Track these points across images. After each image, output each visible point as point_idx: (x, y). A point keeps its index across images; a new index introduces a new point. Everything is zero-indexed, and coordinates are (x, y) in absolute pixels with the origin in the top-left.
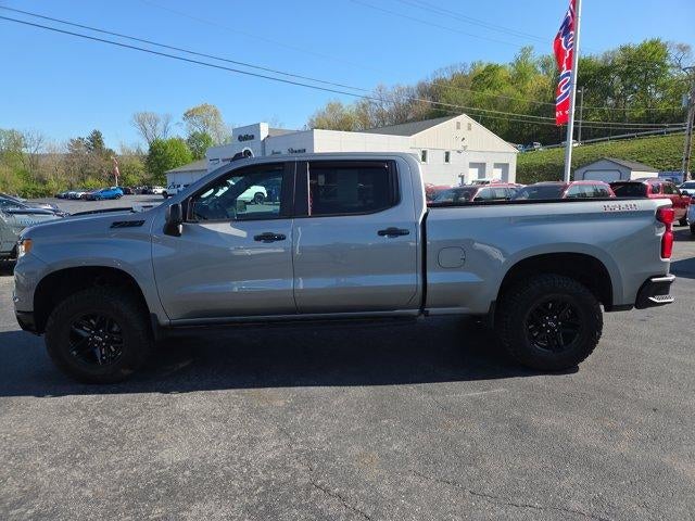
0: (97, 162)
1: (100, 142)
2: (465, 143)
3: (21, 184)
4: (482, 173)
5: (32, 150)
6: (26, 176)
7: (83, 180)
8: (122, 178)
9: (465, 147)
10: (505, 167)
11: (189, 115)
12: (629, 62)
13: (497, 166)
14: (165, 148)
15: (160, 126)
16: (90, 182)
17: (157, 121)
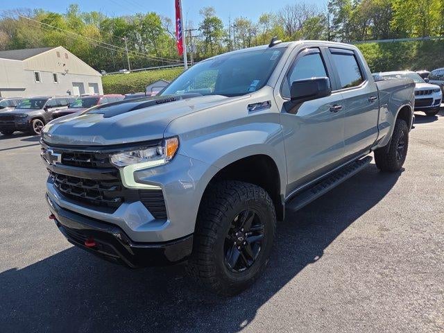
2: (66, 67)
4: (82, 90)
9: (67, 71)
10: (95, 85)
12: (144, 24)
13: (91, 85)
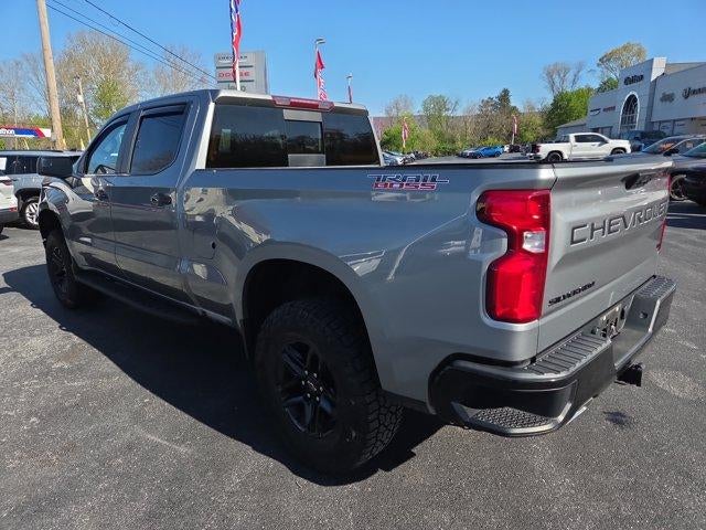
0: (500, 121)
1: (508, 100)
3: (435, 144)
5: (449, 113)
6: (440, 136)
7: (485, 139)
8: (519, 135)
11: (605, 60)
14: (569, 101)
15: (570, 76)
16: (490, 140)
17: (567, 71)
